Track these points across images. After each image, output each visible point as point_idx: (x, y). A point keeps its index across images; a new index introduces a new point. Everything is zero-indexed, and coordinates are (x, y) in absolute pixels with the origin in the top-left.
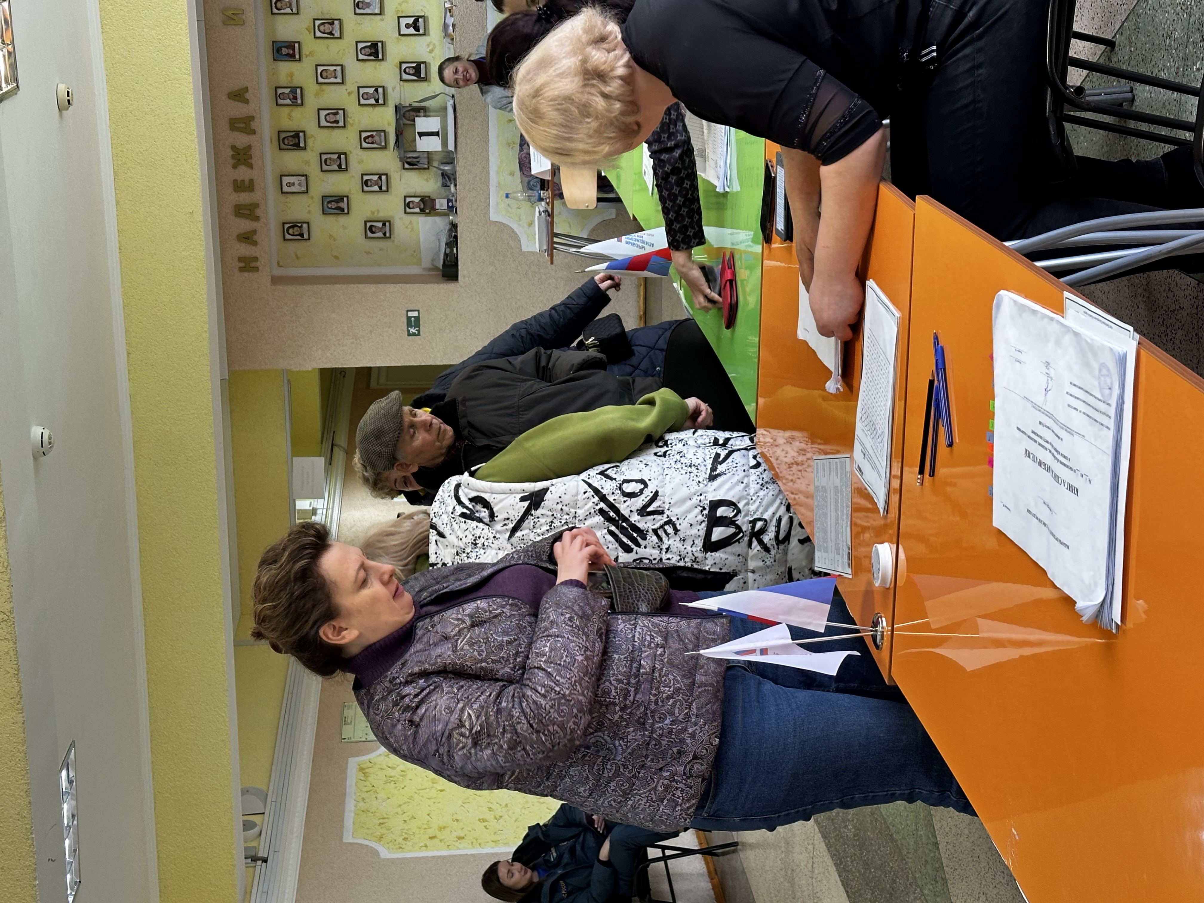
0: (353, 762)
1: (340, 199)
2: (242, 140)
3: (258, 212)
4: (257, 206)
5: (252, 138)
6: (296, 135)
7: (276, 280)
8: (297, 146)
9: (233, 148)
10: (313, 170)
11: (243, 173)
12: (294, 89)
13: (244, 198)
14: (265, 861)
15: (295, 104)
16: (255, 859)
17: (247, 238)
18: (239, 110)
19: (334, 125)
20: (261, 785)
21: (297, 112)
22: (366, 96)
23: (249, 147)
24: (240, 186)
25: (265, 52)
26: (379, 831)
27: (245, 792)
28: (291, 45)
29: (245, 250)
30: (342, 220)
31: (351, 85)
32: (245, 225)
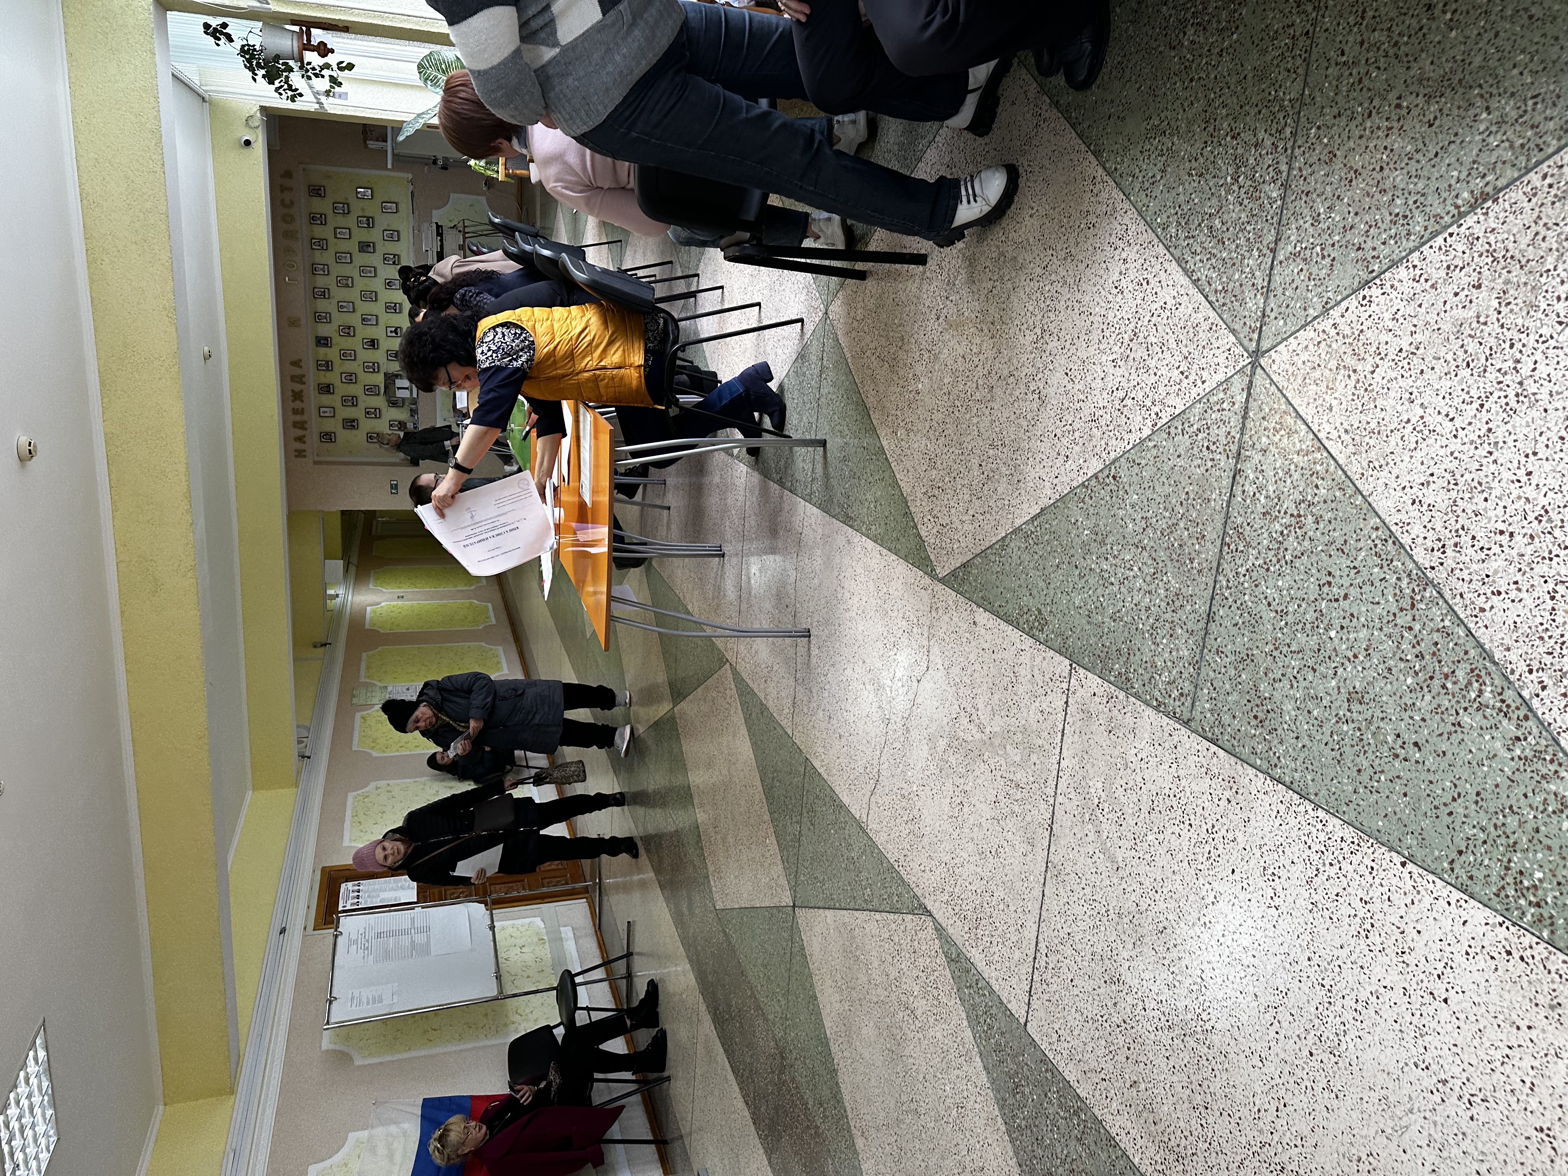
0: (358, 715)
1: (353, 421)
2: (297, 387)
3: (307, 426)
4: (305, 422)
5: (303, 386)
6: (328, 386)
7: (315, 463)
8: (329, 392)
9: (293, 391)
10: (338, 404)
11: (298, 405)
12: (327, 362)
13: (298, 418)
14: (309, 757)
15: (328, 370)
16: (303, 757)
17: (300, 439)
18: (297, 371)
19: (350, 382)
20: (307, 724)
21: (328, 374)
22: (368, 367)
23: (302, 391)
24: (295, 412)
25: (312, 342)
26: (372, 745)
27: (298, 726)
28: (326, 339)
29: (298, 446)
30: (354, 432)
31: (359, 361)
32: (299, 432)
